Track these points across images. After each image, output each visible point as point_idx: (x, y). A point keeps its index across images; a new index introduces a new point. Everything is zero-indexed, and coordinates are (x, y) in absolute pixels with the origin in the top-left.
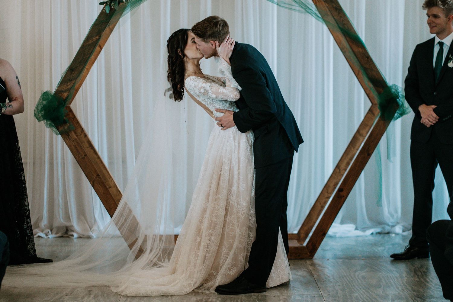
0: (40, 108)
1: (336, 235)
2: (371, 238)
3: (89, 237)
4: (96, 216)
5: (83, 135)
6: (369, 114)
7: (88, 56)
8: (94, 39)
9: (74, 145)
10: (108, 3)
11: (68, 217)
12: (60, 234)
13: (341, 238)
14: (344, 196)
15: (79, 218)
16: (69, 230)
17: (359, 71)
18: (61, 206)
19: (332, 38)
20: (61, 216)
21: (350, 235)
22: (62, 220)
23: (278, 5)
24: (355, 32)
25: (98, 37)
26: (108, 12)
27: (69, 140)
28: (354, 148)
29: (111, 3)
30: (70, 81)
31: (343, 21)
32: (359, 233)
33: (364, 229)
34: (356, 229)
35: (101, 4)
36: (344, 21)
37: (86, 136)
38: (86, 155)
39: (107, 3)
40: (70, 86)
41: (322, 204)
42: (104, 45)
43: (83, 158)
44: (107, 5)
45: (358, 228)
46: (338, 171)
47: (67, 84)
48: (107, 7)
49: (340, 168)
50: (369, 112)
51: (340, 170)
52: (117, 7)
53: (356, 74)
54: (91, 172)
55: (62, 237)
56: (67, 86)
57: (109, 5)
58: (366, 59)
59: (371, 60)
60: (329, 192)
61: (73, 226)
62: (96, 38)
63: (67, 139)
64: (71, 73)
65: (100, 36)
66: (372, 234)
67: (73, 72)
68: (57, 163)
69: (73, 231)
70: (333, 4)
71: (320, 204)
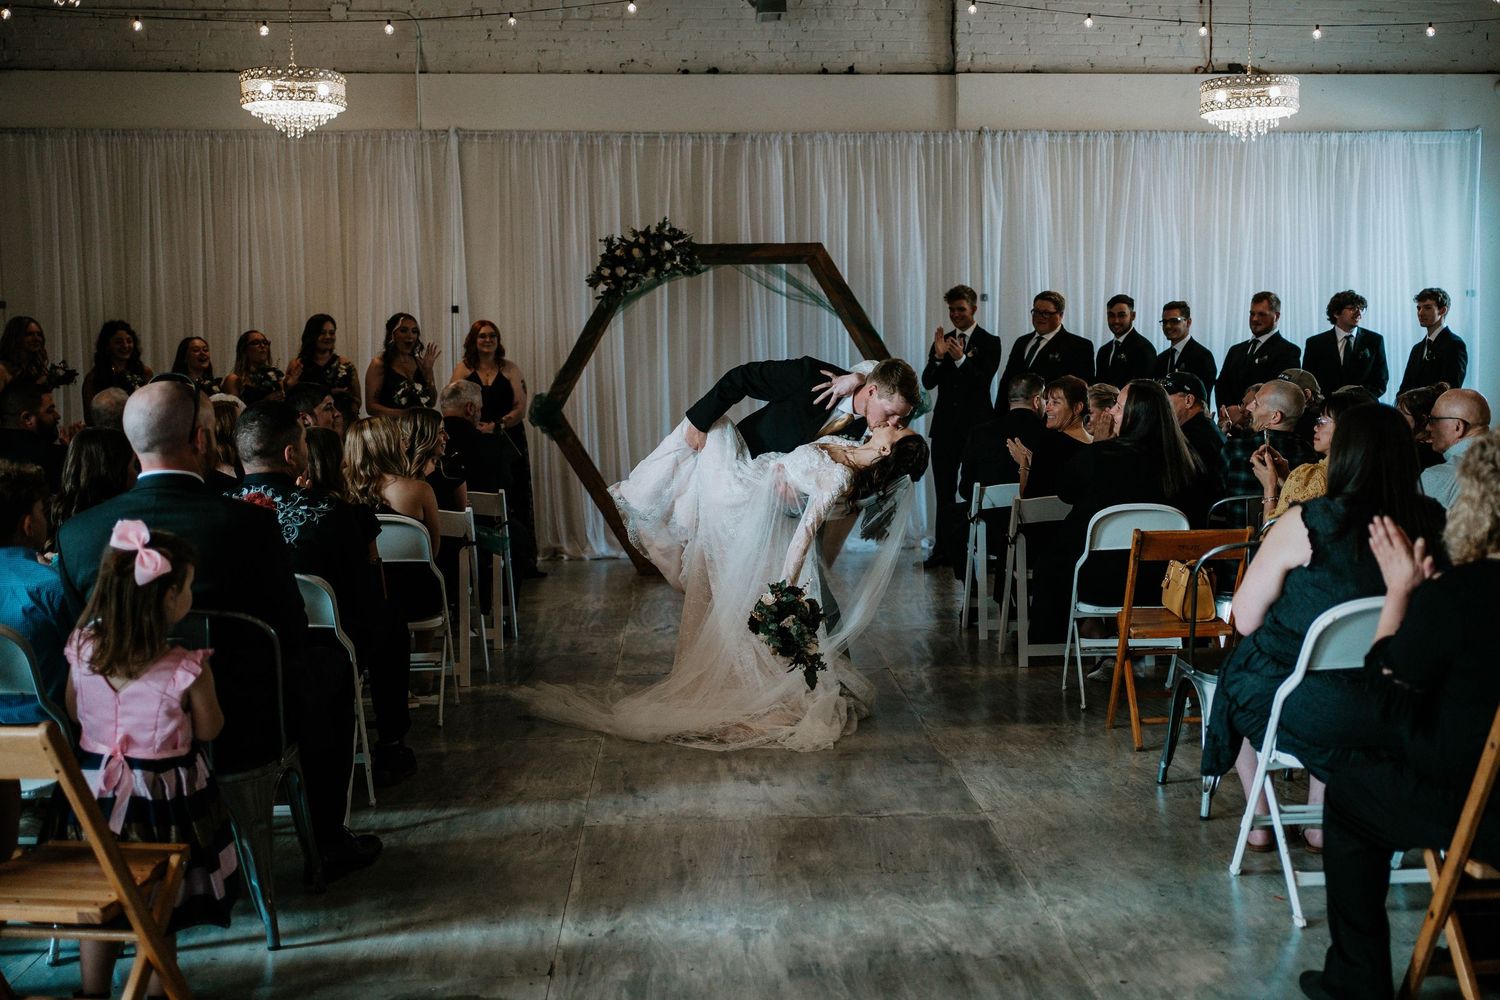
0: (533, 411)
3: (581, 559)
4: (589, 536)
11: (557, 539)
12: (546, 558)
16: (558, 552)
19: (847, 333)
22: (550, 541)
23: (787, 296)
24: (871, 327)
35: (597, 298)
40: (562, 389)
47: (559, 386)
62: (591, 334)
68: (543, 478)
69: (563, 553)
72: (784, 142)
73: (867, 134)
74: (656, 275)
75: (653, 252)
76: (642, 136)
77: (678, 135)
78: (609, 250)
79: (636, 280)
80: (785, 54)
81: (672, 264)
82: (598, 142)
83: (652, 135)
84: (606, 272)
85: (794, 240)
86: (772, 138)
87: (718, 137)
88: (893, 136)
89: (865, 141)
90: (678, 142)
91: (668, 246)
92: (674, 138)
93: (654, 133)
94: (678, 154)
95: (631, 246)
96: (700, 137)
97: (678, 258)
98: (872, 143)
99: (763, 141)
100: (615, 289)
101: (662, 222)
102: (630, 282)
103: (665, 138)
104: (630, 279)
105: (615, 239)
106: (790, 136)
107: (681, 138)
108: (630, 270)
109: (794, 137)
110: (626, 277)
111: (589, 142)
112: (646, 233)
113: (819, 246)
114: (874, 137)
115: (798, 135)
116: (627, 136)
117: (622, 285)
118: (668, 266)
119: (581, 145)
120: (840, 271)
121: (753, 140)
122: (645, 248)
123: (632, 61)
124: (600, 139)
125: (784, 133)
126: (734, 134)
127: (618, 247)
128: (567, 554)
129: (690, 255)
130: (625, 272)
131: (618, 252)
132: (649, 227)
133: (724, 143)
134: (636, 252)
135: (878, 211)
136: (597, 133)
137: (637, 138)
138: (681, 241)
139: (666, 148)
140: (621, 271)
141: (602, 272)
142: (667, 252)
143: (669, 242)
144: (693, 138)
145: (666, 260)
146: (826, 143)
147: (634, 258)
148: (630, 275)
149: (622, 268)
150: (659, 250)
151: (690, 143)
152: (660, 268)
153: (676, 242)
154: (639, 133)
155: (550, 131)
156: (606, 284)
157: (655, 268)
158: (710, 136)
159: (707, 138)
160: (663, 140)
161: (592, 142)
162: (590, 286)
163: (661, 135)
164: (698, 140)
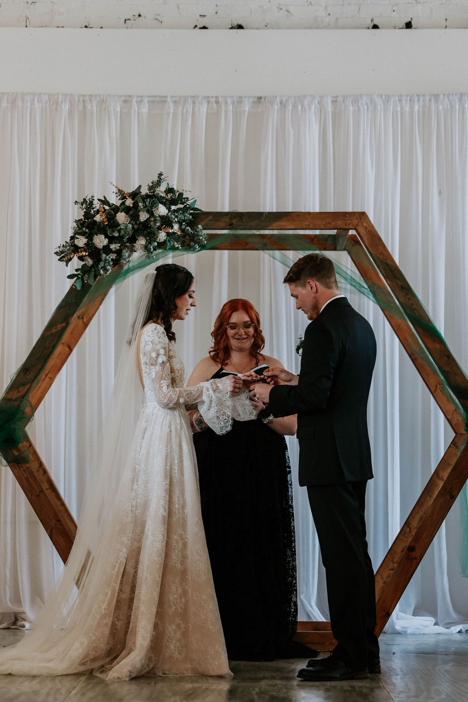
1: (406, 631)
2: (459, 637)
5: (41, 472)
6: (451, 448)
7: (50, 350)
8: (59, 327)
9: (26, 476)
10: (80, 276)
11: (17, 598)
12: (5, 625)
13: (414, 634)
14: (416, 558)
15: (33, 601)
16: (18, 618)
17: (436, 386)
18: (8, 582)
19: (397, 340)
20: (8, 597)
21: (426, 631)
22: (9, 604)
24: (429, 321)
25: (64, 324)
26: (79, 288)
27: (18, 469)
28: (431, 497)
29: (84, 275)
30: (23, 385)
31: (412, 304)
32: (440, 629)
33: (448, 625)
34: (436, 624)
35: (71, 277)
36: (414, 305)
37: (45, 472)
38: (42, 491)
39: (78, 277)
40: (23, 393)
41: (384, 578)
42: (75, 346)
43: (38, 496)
44: (78, 278)
45: (439, 624)
46: (408, 530)
47: (19, 388)
48: (78, 281)
49: (411, 526)
50: (452, 445)
51: (410, 529)
52: (91, 281)
53: (433, 391)
54: (49, 517)
55: (8, 628)
56: (19, 392)
57: (80, 280)
58: (447, 359)
59: (453, 360)
60: (394, 561)
61: (24, 613)
62: (61, 325)
63: (16, 469)
64: (25, 374)
65: (67, 324)
66: (460, 632)
67: (28, 373)
69: (25, 620)
70: (398, 281)
71: (382, 578)
72: (321, 110)
73: (428, 98)
74: (146, 248)
75: (143, 216)
76: (146, 100)
77: (190, 100)
78: (87, 215)
79: (119, 252)
80: (326, 8)
81: (168, 234)
82: (93, 107)
83: (157, 99)
84: (81, 241)
85: (331, 208)
86: (306, 103)
87: (240, 101)
88: (460, 100)
89: (424, 106)
90: (190, 107)
91: (162, 210)
92: (184, 102)
93: (160, 97)
94: (190, 122)
95: (116, 209)
96: (217, 102)
97: (176, 227)
98: (433, 107)
99: (295, 106)
100: (92, 266)
101: (156, 179)
102: (113, 256)
103: (175, 102)
104: (111, 251)
105: (96, 202)
106: (329, 100)
107: (194, 103)
108: (112, 240)
109: (334, 102)
110: (107, 249)
111: (81, 108)
112: (135, 195)
113: (363, 215)
114: (437, 101)
115: (340, 99)
116: (127, 101)
117: (100, 260)
118: (162, 236)
119: (71, 112)
120: (390, 250)
121: (283, 105)
122: (132, 212)
123: (140, 16)
124: (94, 104)
125: (322, 97)
126: (260, 98)
127: (98, 212)
128: (30, 622)
129: (192, 224)
130: (106, 242)
131: (98, 218)
132: (140, 187)
133: (247, 109)
134: (121, 217)
135: (440, 193)
136: (91, 96)
137: (140, 102)
138: (181, 206)
139: (175, 115)
140: (100, 241)
141: (76, 242)
142: (162, 217)
143: (164, 204)
144: (209, 102)
145: (159, 228)
146: (375, 107)
147: (119, 225)
148: (113, 247)
149: (102, 237)
150: (152, 214)
151: (204, 109)
152: (151, 236)
153: (173, 208)
154: (142, 97)
155: (34, 94)
156: (81, 258)
157: (145, 237)
158: (229, 101)
159: (226, 102)
160: (172, 105)
161: (85, 107)
162: (60, 260)
163: (169, 99)
164: (215, 105)
